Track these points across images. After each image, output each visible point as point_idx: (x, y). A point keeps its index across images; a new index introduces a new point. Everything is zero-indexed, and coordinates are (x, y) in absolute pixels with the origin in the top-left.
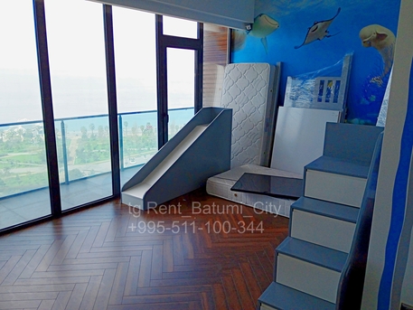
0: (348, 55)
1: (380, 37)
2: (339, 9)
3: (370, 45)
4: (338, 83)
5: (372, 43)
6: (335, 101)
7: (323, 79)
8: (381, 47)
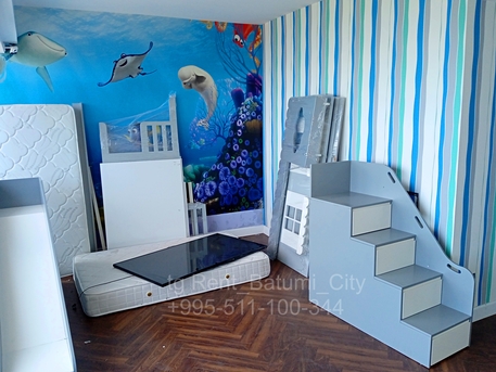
0: (172, 97)
1: (200, 79)
2: (151, 44)
3: (191, 86)
4: (168, 127)
5: (193, 85)
6: (170, 149)
7: (149, 123)
8: (202, 89)
